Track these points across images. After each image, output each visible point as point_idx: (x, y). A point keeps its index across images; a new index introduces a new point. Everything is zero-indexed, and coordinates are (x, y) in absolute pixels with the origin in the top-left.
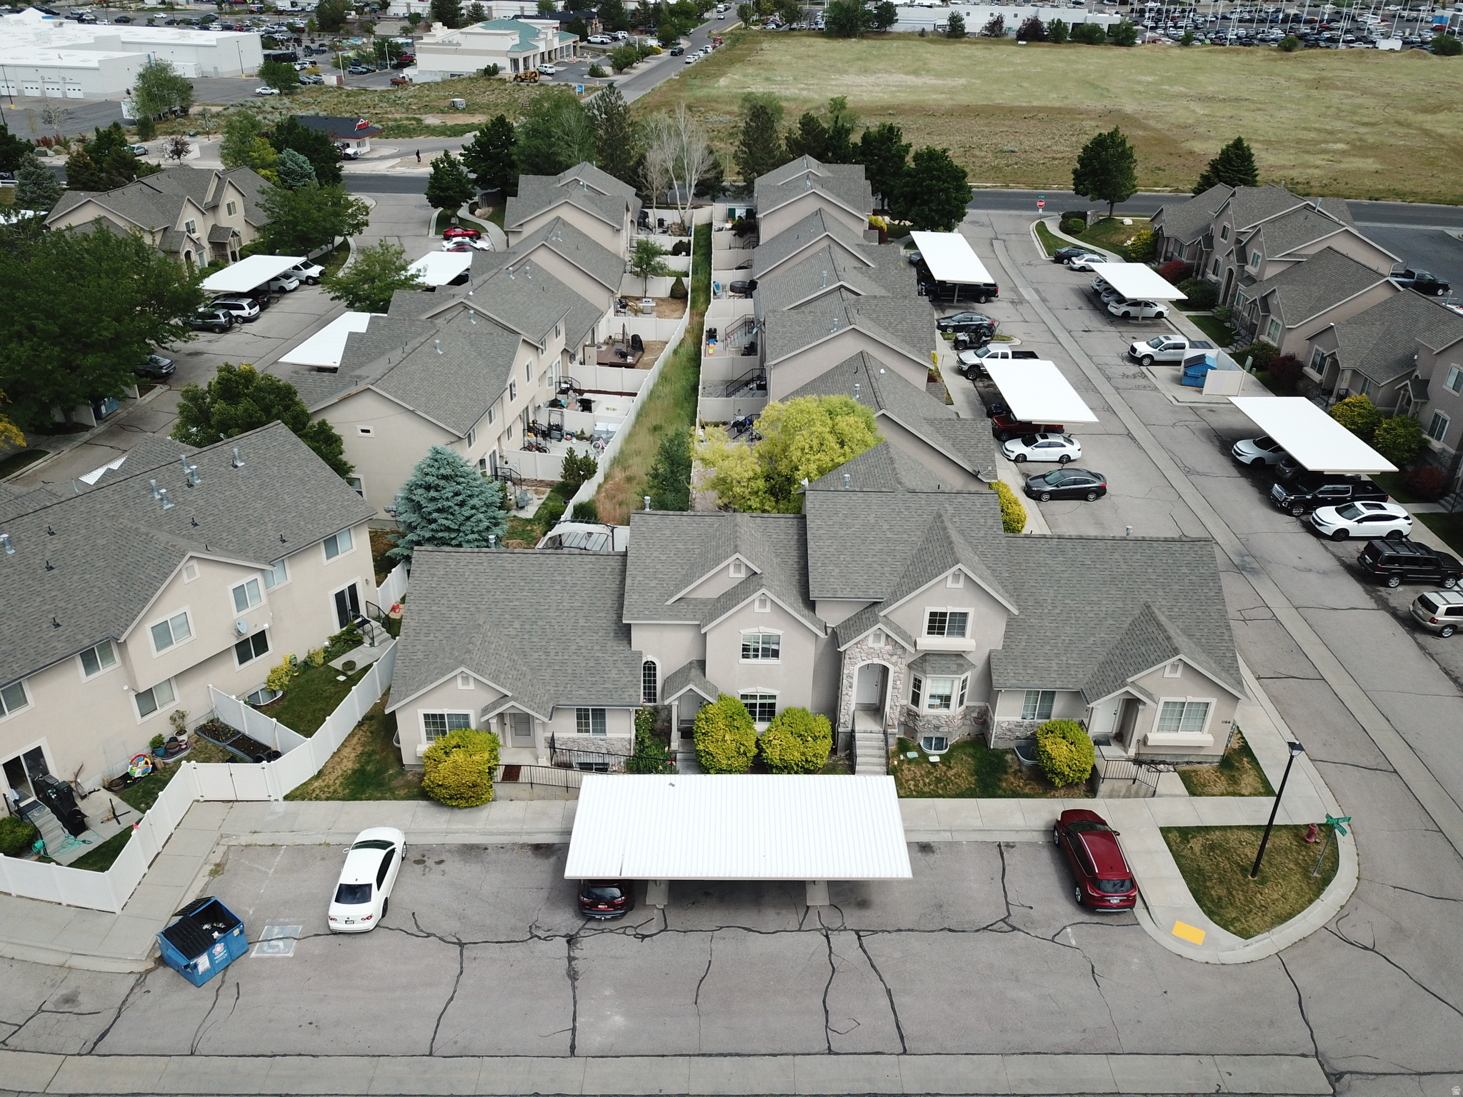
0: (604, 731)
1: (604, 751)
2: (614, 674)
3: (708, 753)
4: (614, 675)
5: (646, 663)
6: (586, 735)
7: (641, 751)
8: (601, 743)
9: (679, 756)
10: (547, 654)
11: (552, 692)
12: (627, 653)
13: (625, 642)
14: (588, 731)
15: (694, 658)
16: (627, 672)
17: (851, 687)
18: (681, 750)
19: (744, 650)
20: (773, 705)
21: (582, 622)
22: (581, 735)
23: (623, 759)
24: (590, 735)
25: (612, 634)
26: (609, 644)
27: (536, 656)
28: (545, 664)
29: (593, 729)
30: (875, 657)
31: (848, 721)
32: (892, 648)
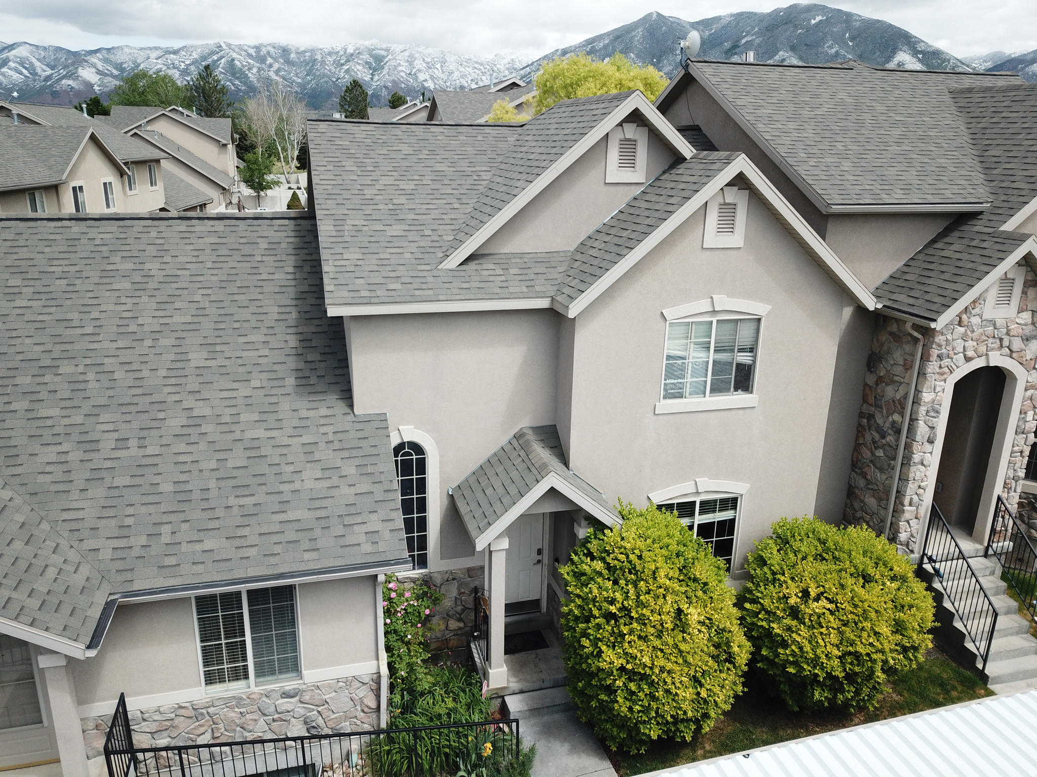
0: (293, 666)
1: (298, 730)
2: (310, 479)
3: (632, 675)
4: (309, 484)
5: (398, 450)
6: (235, 688)
7: (407, 708)
8: (285, 704)
9: (514, 704)
10: (90, 445)
11: (106, 554)
12: (343, 421)
13: (332, 399)
14: (240, 674)
15: (525, 422)
16: (350, 469)
17: (931, 441)
18: (515, 685)
19: (671, 371)
20: (728, 527)
21: (197, 358)
22: (220, 690)
23: (355, 744)
24: (251, 687)
25: (291, 381)
26: (285, 405)
27: (50, 454)
28: (80, 476)
29: (255, 664)
30: (992, 349)
31: (915, 535)
32: (1032, 317)
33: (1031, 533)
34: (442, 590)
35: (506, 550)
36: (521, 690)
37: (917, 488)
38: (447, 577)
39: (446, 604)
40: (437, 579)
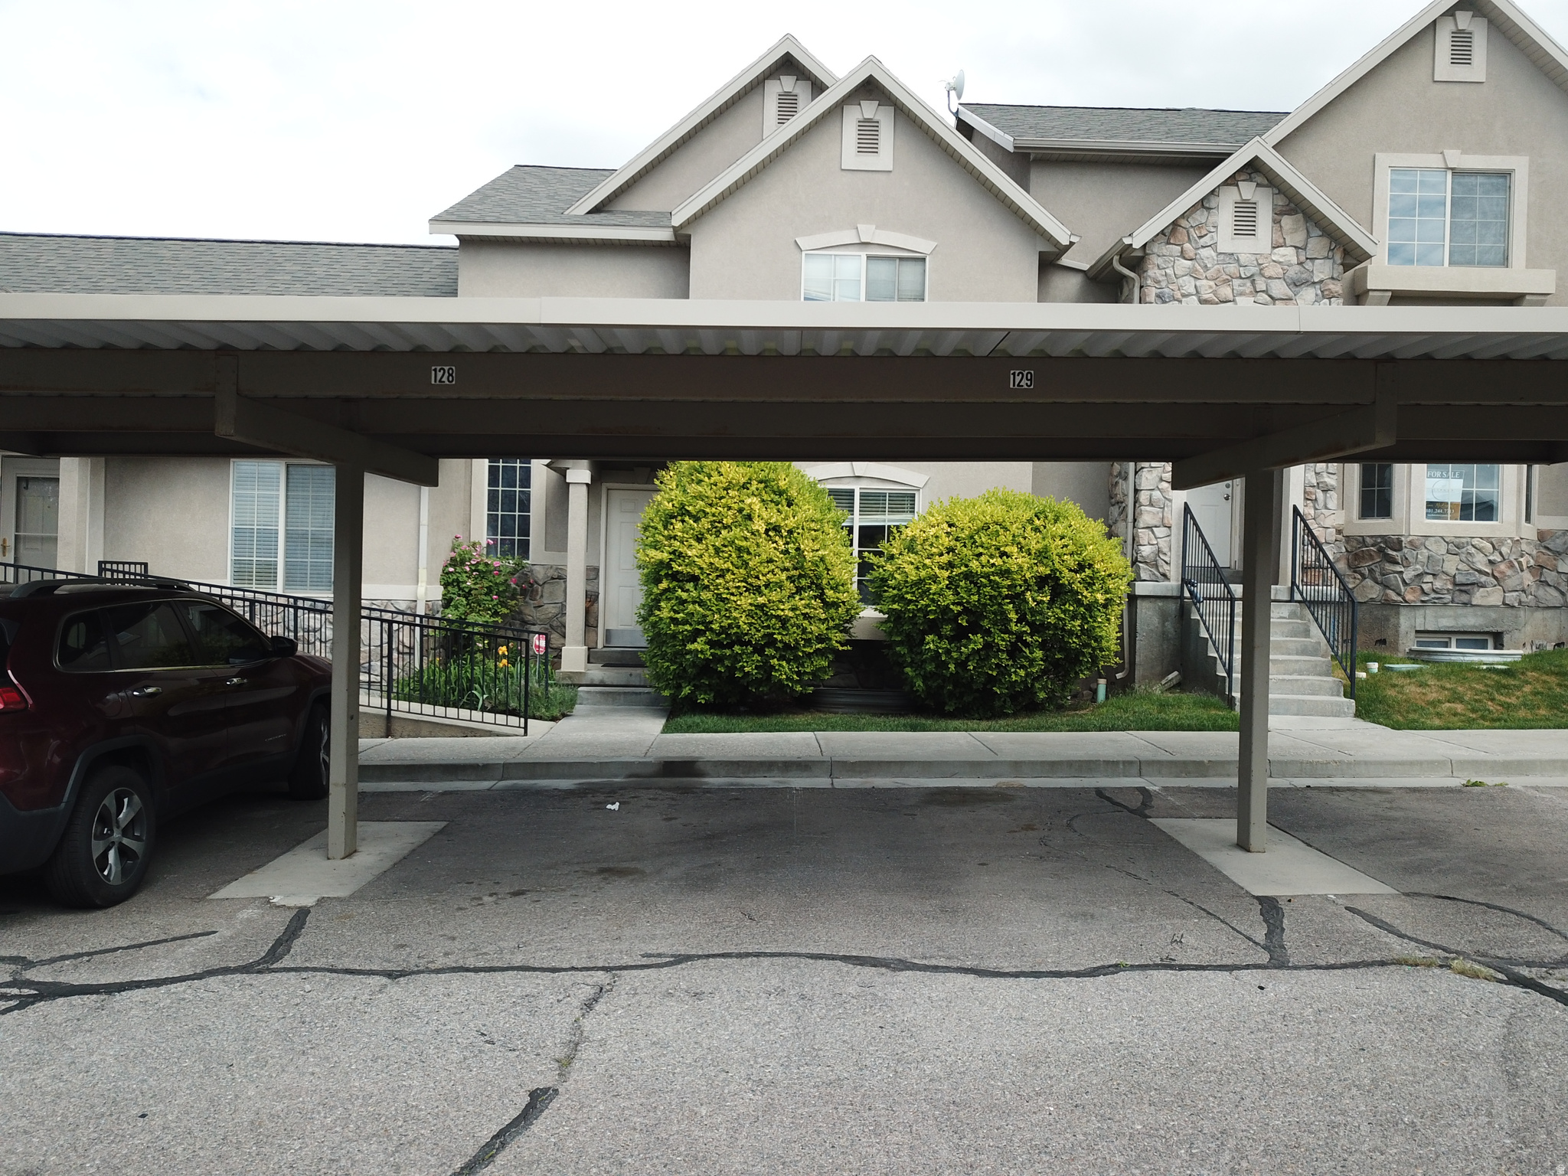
29: (287, 563)
30: (1241, 294)
31: (1165, 550)
32: (1297, 256)
33: (1387, 595)
34: (545, 590)
35: (587, 484)
36: (602, 681)
37: (1158, 479)
38: (551, 573)
39: (550, 610)
40: (540, 574)
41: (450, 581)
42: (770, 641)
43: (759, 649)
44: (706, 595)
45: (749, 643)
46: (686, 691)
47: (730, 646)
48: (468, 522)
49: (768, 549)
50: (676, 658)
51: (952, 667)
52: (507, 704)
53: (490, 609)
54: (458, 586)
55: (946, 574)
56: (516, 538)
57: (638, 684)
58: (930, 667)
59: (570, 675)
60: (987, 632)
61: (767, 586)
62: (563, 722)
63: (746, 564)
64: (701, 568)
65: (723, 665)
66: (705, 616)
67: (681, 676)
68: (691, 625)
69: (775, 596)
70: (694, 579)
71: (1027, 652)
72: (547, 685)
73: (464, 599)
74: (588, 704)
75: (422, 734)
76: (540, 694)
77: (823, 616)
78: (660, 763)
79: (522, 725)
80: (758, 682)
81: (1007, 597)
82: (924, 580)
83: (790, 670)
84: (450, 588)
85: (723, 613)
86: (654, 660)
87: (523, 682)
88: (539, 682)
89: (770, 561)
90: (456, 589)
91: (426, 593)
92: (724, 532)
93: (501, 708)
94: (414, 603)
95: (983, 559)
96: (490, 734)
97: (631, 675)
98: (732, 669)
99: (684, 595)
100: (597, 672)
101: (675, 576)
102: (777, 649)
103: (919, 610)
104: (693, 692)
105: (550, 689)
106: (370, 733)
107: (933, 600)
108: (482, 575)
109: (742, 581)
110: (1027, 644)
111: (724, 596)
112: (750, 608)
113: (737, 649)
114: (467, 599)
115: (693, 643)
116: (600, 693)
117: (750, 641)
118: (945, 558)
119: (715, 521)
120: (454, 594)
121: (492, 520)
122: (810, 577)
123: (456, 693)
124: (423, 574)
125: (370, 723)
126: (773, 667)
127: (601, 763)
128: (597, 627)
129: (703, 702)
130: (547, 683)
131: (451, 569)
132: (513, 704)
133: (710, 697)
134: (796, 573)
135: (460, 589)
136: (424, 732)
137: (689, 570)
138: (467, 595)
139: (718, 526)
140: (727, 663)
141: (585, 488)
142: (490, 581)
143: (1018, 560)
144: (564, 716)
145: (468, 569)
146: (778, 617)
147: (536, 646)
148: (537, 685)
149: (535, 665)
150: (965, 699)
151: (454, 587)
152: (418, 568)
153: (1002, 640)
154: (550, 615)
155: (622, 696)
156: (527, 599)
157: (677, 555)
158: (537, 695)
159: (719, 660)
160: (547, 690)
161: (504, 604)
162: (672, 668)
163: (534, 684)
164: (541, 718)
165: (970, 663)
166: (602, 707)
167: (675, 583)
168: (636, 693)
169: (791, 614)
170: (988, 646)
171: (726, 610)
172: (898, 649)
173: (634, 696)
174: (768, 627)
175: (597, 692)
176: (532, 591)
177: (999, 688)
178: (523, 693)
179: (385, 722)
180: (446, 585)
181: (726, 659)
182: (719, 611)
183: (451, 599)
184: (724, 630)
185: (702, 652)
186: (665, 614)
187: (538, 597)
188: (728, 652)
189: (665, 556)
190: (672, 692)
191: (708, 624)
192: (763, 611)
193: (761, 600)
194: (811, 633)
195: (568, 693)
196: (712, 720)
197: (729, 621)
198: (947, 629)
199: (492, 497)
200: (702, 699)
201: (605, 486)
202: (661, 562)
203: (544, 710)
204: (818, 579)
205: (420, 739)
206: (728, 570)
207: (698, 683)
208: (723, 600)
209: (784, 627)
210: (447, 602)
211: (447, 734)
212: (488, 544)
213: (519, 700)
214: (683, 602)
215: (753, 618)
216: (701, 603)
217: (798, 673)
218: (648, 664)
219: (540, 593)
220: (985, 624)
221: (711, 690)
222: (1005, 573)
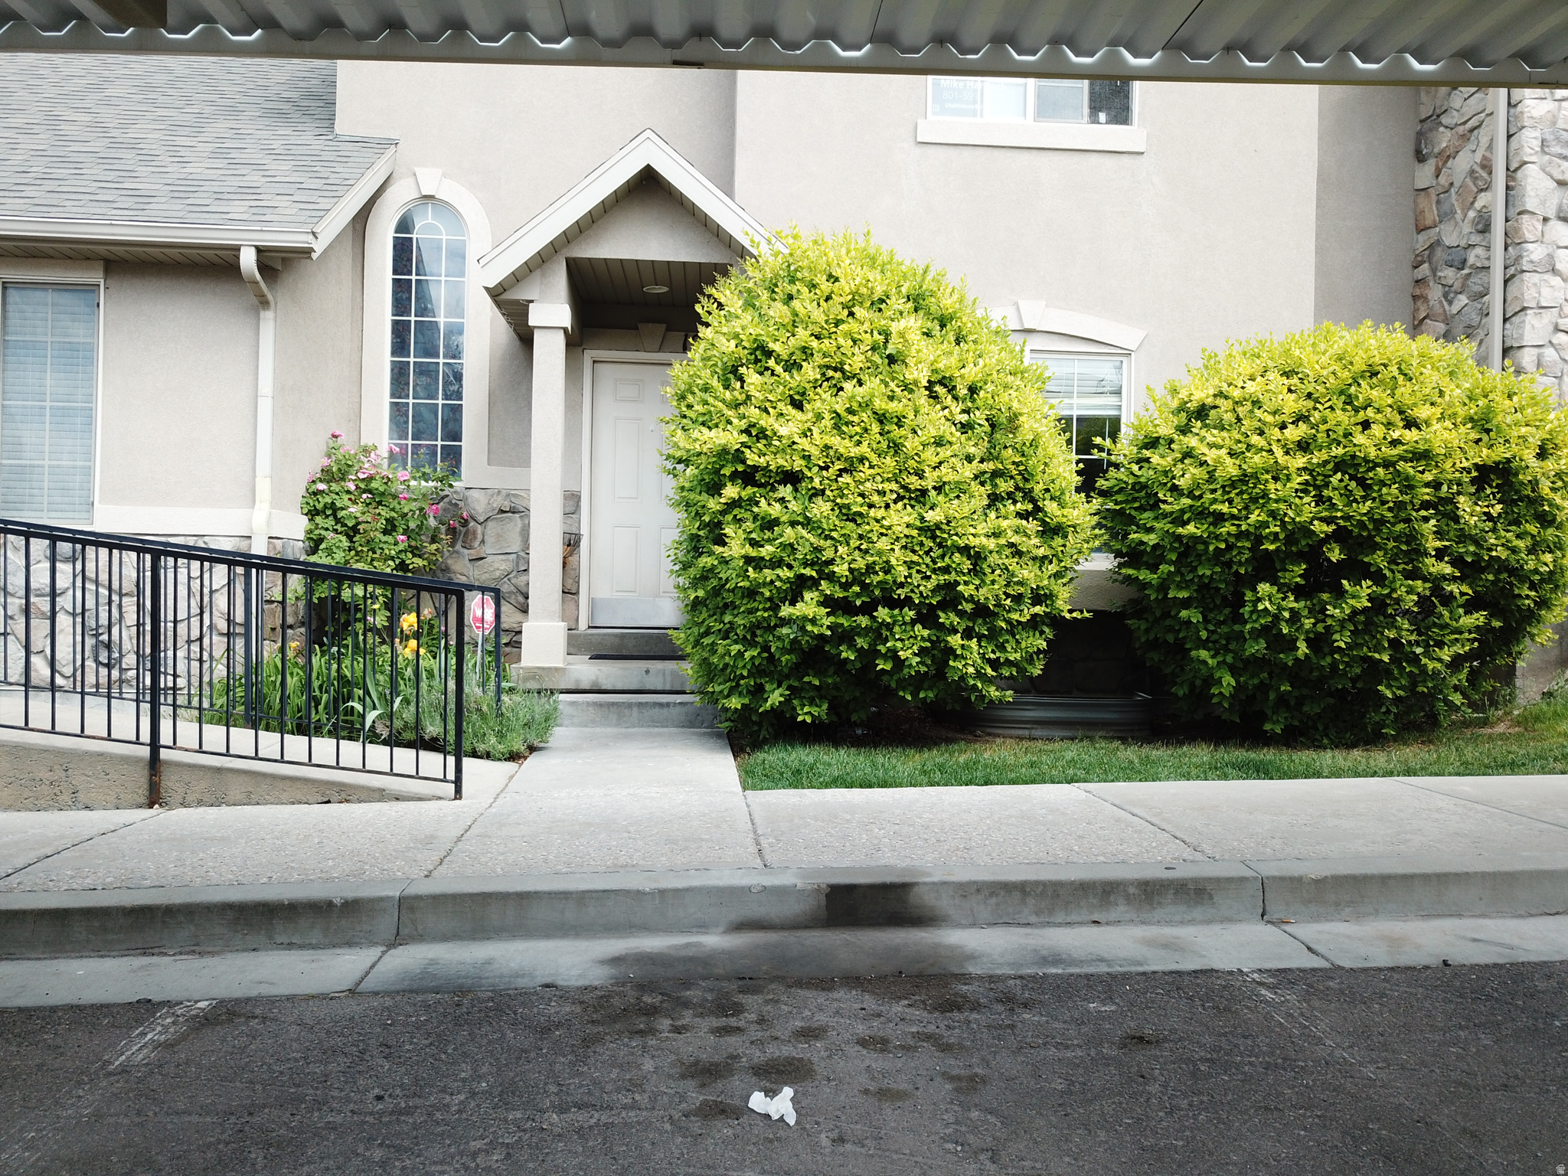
34: (488, 531)
35: (565, 330)
36: (596, 683)
37: (1551, 328)
38: (499, 502)
39: (496, 565)
40: (479, 504)
41: (319, 506)
42: (949, 596)
43: (927, 616)
44: (821, 509)
45: (908, 602)
46: (775, 697)
47: (868, 609)
48: (356, 417)
49: (934, 420)
50: (754, 635)
51: (1303, 648)
52: (418, 724)
53: (392, 559)
54: (334, 515)
55: (1300, 461)
56: (439, 443)
57: (660, 687)
58: (1257, 647)
59: (535, 673)
60: (1378, 578)
61: (938, 489)
62: (533, 760)
63: (896, 447)
64: (807, 458)
65: (852, 645)
66: (818, 550)
67: (767, 670)
68: (790, 567)
69: (958, 508)
70: (792, 478)
71: (1446, 614)
72: (499, 691)
73: (344, 539)
74: (572, 725)
75: (231, 798)
76: (485, 708)
77: (1041, 552)
78: (818, 890)
79: (451, 775)
80: (919, 681)
81: (1425, 505)
82: (1255, 476)
83: (983, 656)
84: (318, 519)
85: (854, 543)
86: (707, 641)
87: (452, 685)
88: (483, 685)
89: (939, 443)
90: (330, 522)
91: (269, 523)
92: (848, 386)
93: (409, 736)
94: (247, 542)
95: (1377, 430)
96: (381, 795)
97: (647, 672)
98: (869, 656)
99: (776, 510)
100: (586, 670)
101: (748, 477)
102: (961, 614)
103: (1241, 535)
104: (788, 700)
105: (505, 698)
106: (112, 798)
107: (1273, 514)
108: (378, 499)
109: (888, 480)
110: (1448, 600)
111: (855, 509)
112: (907, 532)
113: (883, 613)
114: (350, 539)
115: (793, 603)
116: (596, 704)
117: (908, 599)
118: (1293, 433)
119: (828, 367)
120: (327, 529)
121: (398, 412)
122: (1012, 477)
123: (321, 708)
124: (264, 488)
125: (113, 776)
126: (950, 652)
127: (662, 892)
128: (577, 593)
129: (809, 720)
130: (498, 686)
131: (322, 486)
132: (432, 729)
133: (820, 710)
134: (989, 466)
135: (338, 521)
136: (235, 793)
137: (781, 462)
138: (352, 532)
139: (836, 374)
140: (861, 642)
141: (561, 335)
142: (393, 510)
143: (1440, 436)
144: (532, 749)
145: (352, 487)
146: (965, 550)
147: (475, 619)
148: (478, 691)
149: (475, 652)
150: (1306, 709)
151: (327, 517)
152: (254, 477)
153: (1408, 594)
154: (497, 573)
155: (635, 710)
156: (458, 547)
157: (757, 434)
158: (479, 710)
159: (844, 636)
160: (499, 700)
161: (416, 551)
162: (747, 655)
163: (472, 688)
164: (488, 756)
165: (1337, 636)
166: (598, 730)
167: (750, 490)
168: (661, 705)
169: (991, 544)
170: (1378, 604)
171: (861, 537)
172: (1184, 614)
173: (657, 710)
174: (946, 570)
175: (588, 704)
176: (466, 533)
177: (1389, 687)
178: (452, 706)
179: (146, 772)
180: (312, 514)
181: (859, 635)
182: (847, 538)
183: (321, 540)
184: (857, 577)
185: (813, 621)
186: (736, 547)
187: (476, 544)
188: (863, 621)
189: (731, 438)
190: (746, 701)
191: (824, 569)
192: (934, 537)
193: (933, 517)
194: (1021, 583)
195: (540, 706)
196: (839, 758)
197: (870, 559)
198: (1296, 573)
199: (399, 375)
200: (805, 714)
201: (589, 355)
202: (723, 452)
203: (493, 740)
204: (1026, 480)
205: (224, 809)
206: (862, 460)
207: (796, 684)
208: (852, 518)
209: (975, 571)
210: (315, 544)
211: (284, 796)
212: (391, 451)
213: (445, 720)
214: (770, 524)
215: (914, 552)
216: (807, 523)
217: (995, 664)
218: (689, 650)
219: (480, 537)
220: (1379, 559)
221: (821, 698)
222: (1423, 456)
